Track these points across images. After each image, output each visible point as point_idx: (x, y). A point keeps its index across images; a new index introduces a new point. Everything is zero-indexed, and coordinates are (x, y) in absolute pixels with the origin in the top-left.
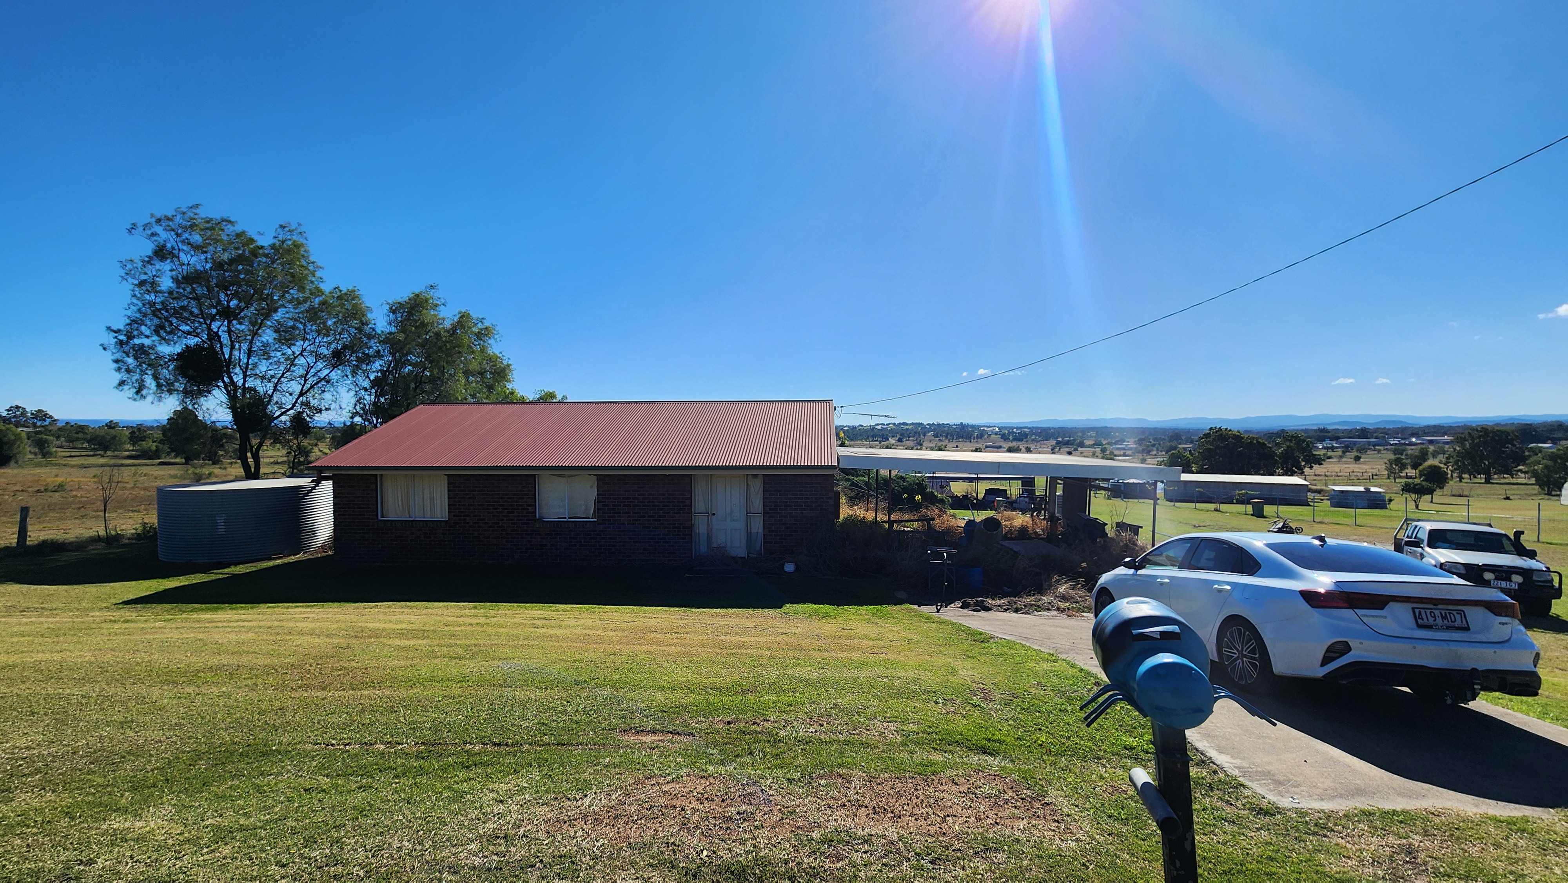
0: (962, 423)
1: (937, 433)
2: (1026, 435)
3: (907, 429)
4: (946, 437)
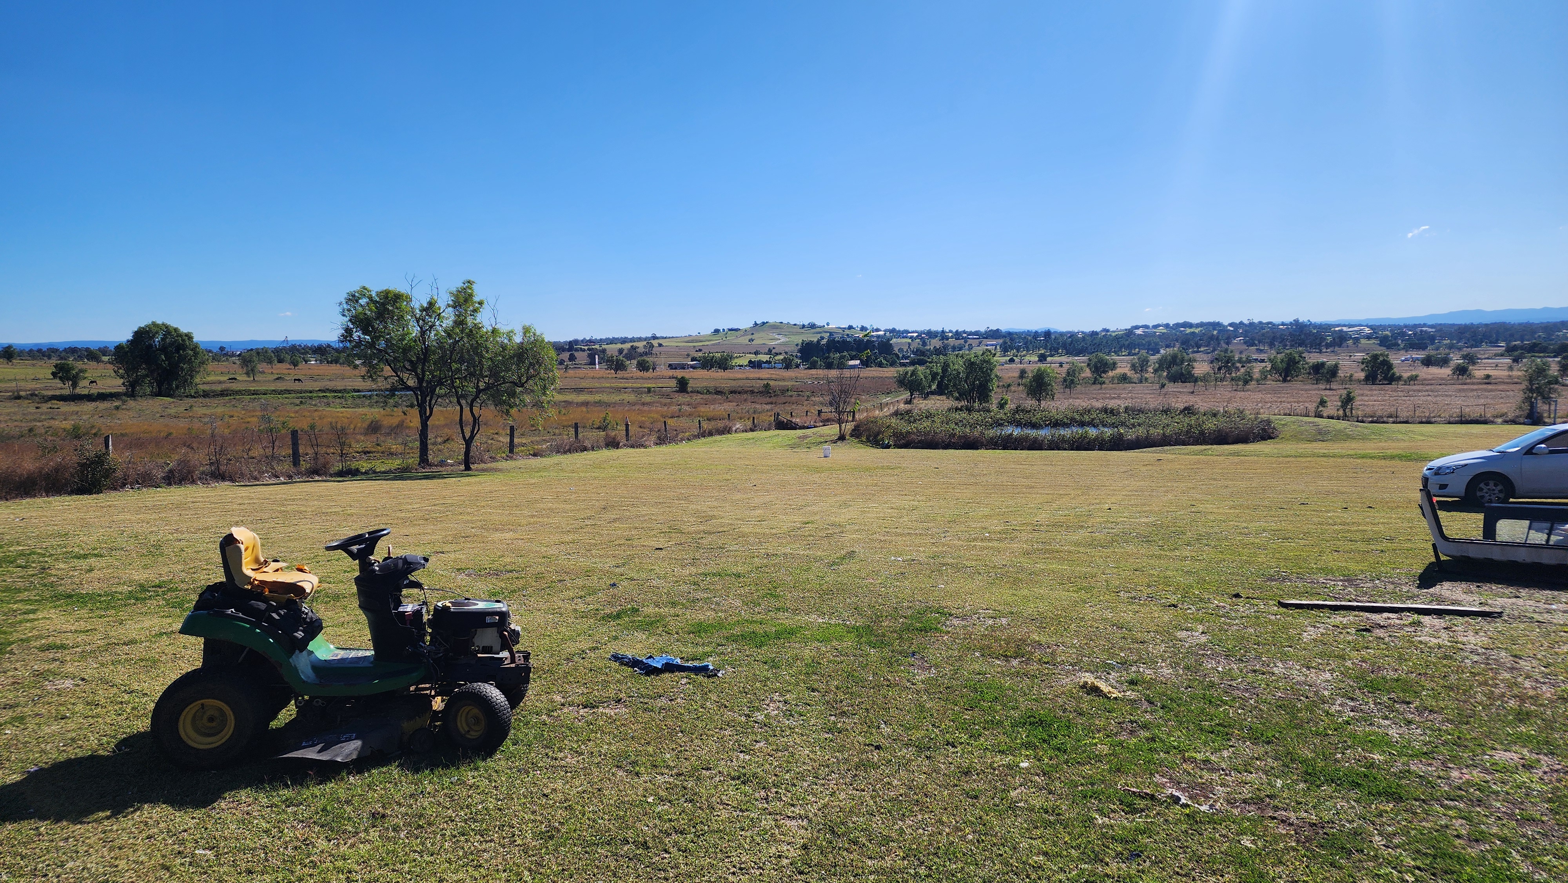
0: (1297, 321)
1: (1253, 339)
2: (1432, 339)
4: (1272, 345)
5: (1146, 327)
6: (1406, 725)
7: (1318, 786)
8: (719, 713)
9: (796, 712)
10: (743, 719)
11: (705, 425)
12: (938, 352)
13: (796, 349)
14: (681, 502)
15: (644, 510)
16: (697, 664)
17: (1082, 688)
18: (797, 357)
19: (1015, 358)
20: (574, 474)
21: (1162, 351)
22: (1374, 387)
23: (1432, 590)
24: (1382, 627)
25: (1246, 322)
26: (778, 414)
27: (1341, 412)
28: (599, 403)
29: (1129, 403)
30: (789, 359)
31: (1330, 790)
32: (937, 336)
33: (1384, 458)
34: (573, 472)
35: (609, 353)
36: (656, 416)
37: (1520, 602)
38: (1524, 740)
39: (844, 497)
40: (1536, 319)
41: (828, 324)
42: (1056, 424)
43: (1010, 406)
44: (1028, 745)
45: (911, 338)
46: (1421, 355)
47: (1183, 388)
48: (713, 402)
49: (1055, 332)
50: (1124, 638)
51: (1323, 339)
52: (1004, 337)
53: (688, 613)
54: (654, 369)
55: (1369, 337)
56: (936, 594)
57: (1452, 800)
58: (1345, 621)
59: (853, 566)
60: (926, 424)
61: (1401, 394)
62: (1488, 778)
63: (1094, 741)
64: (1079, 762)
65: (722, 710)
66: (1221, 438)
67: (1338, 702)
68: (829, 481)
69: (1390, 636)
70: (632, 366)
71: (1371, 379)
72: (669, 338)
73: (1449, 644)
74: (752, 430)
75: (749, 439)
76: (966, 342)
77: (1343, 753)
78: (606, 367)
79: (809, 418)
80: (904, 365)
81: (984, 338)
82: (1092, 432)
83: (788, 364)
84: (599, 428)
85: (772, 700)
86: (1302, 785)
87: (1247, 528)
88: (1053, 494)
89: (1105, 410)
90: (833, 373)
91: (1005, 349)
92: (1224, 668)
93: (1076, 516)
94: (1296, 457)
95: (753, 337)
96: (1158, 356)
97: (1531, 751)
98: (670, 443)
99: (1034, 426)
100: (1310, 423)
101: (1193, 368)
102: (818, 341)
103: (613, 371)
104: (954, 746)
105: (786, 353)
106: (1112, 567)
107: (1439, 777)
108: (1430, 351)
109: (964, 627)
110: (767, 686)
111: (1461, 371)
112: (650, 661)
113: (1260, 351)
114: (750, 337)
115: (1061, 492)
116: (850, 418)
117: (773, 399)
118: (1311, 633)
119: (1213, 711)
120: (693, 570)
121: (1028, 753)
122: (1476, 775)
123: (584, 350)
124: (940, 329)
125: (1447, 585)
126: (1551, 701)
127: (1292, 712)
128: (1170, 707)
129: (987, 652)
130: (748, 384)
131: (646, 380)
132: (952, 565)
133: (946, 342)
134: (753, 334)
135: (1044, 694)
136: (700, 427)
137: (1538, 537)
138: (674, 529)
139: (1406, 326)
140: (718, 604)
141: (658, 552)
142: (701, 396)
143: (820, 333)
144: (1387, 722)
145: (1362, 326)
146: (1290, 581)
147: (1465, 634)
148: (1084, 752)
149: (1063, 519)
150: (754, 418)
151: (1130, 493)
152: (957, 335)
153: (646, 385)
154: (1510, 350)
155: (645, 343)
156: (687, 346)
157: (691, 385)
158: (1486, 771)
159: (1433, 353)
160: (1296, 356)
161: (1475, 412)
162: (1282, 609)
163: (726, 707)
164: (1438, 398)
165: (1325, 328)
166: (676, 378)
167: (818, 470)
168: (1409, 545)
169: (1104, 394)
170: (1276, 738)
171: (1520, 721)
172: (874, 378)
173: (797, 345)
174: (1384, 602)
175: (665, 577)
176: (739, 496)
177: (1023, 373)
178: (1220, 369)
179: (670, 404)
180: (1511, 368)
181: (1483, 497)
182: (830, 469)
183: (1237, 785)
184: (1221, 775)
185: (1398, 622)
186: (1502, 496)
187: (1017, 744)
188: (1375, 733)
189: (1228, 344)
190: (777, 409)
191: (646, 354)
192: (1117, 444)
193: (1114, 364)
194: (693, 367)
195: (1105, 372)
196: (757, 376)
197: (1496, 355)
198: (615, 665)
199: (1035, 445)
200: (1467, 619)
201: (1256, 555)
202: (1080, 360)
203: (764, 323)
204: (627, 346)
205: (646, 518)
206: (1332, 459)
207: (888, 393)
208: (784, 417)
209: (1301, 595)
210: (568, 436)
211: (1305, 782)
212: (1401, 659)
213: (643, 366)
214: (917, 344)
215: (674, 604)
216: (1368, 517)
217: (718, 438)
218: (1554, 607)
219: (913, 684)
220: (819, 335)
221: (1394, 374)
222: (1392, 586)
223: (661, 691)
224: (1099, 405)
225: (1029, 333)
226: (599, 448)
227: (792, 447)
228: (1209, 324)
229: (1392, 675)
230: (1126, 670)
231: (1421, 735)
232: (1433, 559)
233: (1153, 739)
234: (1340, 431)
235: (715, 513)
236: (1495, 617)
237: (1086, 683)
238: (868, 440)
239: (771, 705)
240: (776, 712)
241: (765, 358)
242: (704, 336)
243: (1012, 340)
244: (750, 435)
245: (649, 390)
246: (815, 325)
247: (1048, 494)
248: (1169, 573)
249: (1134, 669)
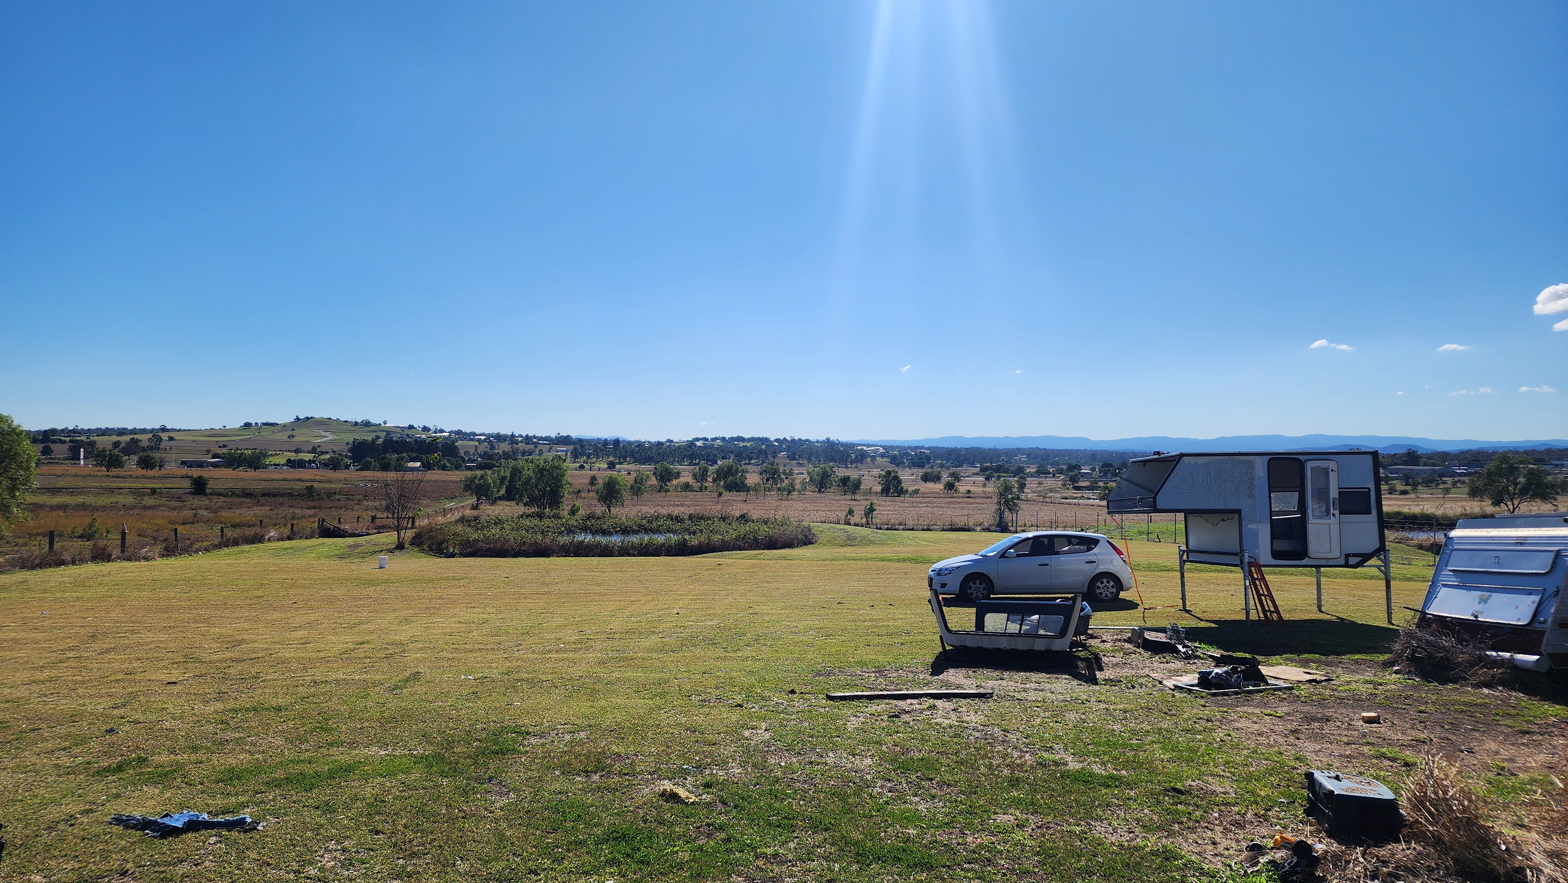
0: (828, 439)
1: (794, 454)
2: (928, 458)
3: (745, 447)
4: (809, 460)
5: (706, 439)
6: (931, 800)
7: (868, 865)
8: (260, 873)
9: (357, 860)
10: (292, 876)
11: (229, 533)
12: (506, 455)
13: (347, 448)
14: (199, 625)
15: (147, 637)
16: (229, 817)
17: (662, 796)
18: (346, 456)
19: (585, 465)
20: (47, 595)
21: (719, 462)
22: (888, 498)
23: (941, 677)
24: (907, 712)
25: (789, 439)
26: (323, 520)
27: (864, 520)
28: (82, 507)
29: (692, 511)
30: (337, 459)
31: (878, 867)
32: (506, 440)
33: (898, 560)
34: (45, 591)
35: (100, 447)
36: (161, 522)
37: (1004, 683)
38: (1016, 803)
39: (405, 613)
40: (1000, 446)
41: (385, 423)
42: (626, 531)
43: (582, 512)
44: (611, 862)
45: (479, 440)
46: (920, 472)
47: (736, 496)
48: (240, 505)
49: (624, 441)
50: (697, 741)
51: (849, 456)
52: (574, 443)
53: (214, 758)
54: (161, 467)
55: (882, 456)
56: (512, 712)
57: (969, 863)
58: (879, 708)
59: (419, 688)
60: (495, 531)
61: (907, 505)
62: (994, 839)
63: (675, 849)
64: (661, 873)
65: (264, 869)
66: (772, 544)
67: (879, 784)
68: (386, 595)
69: (914, 720)
70: (131, 463)
71: (885, 492)
72: (184, 430)
73: (957, 724)
74: (289, 538)
75: (286, 549)
76: (536, 447)
77: (886, 832)
78: (95, 463)
79: (361, 525)
80: (470, 469)
81: (555, 444)
82: (660, 539)
83: (334, 464)
84: (81, 537)
85: (327, 850)
86: (855, 867)
87: (797, 627)
88: (624, 601)
89: (670, 517)
90: (392, 475)
91: (575, 455)
92: (786, 763)
93: (648, 622)
94: (832, 560)
95: (294, 433)
96: (716, 467)
97: (1022, 813)
98: (180, 554)
99: (604, 533)
100: (841, 529)
101: (746, 479)
102: (373, 441)
103: (103, 468)
104: (537, 874)
105: (334, 452)
106: (683, 671)
107: (959, 844)
108: (927, 469)
109: (543, 745)
110: (321, 834)
111: (950, 486)
112: (167, 821)
113: (800, 465)
114: (290, 433)
115: (632, 599)
116: (410, 525)
117: (317, 503)
118: (854, 722)
119: (777, 805)
120: (220, 706)
121: (612, 870)
122: (985, 839)
123: (65, 442)
124: (510, 433)
125: (952, 671)
126: (1032, 767)
127: (844, 798)
128: (742, 805)
129: (568, 770)
130: (286, 485)
131: (151, 479)
132: (527, 680)
133: (515, 446)
134: (293, 430)
135: (625, 807)
136: (222, 535)
137: (1013, 628)
138: (189, 659)
139: (909, 448)
140: (253, 744)
141: (170, 687)
142: (222, 499)
143: (375, 432)
144: (917, 799)
145: (878, 446)
146: (834, 674)
147: (968, 714)
148: (666, 861)
149: (635, 626)
150: (292, 525)
151: (695, 597)
152: (528, 439)
153: (149, 486)
154: (983, 470)
155: (150, 436)
156: (208, 441)
157: (211, 485)
158: (992, 834)
159: (929, 470)
160: (828, 469)
161: (960, 521)
162: (829, 701)
163: (269, 864)
164: (934, 509)
165: (850, 446)
166: (191, 477)
167: (372, 583)
168: (921, 637)
169: (669, 501)
170: (832, 825)
171: (1013, 786)
172: (436, 481)
173: (348, 444)
174: (907, 689)
175: (181, 718)
176: (275, 615)
177: (593, 479)
178: (768, 480)
179: (181, 508)
180: (984, 485)
181: (972, 594)
182: (387, 581)
183: (803, 874)
184: (789, 866)
185: (918, 706)
186: (985, 592)
187: (601, 862)
188: (909, 810)
189: (774, 457)
190: (322, 514)
191: (151, 448)
192: (682, 550)
193: (678, 473)
194: (215, 465)
195: (669, 480)
196: (297, 477)
197: (974, 474)
198: (118, 829)
199: (606, 552)
200: (968, 700)
201: (806, 652)
202: (647, 469)
203: (307, 418)
204: (127, 438)
205: (152, 646)
206: (860, 562)
207: (452, 498)
208: (331, 524)
209: (844, 687)
210: (38, 548)
211: (857, 862)
212: (924, 740)
213: (146, 463)
214: (482, 448)
215: (195, 749)
216: (890, 613)
217: (246, 547)
218: (1028, 686)
219: (491, 812)
220: (374, 434)
221: (902, 488)
222: (911, 675)
223: (182, 855)
224: (664, 511)
225: (599, 440)
226: (82, 561)
227: (341, 557)
228: (759, 439)
229: (918, 756)
230: (701, 773)
231: (943, 807)
232: (940, 649)
233: (728, 840)
234: (864, 537)
235: (245, 637)
236: (988, 698)
237: (665, 790)
238: (431, 549)
239: (326, 856)
240: (333, 863)
241: (308, 457)
242: (230, 430)
243: (582, 446)
244: (287, 544)
245: (154, 491)
246: (369, 422)
247: (620, 601)
248: (734, 674)
249: (708, 772)
